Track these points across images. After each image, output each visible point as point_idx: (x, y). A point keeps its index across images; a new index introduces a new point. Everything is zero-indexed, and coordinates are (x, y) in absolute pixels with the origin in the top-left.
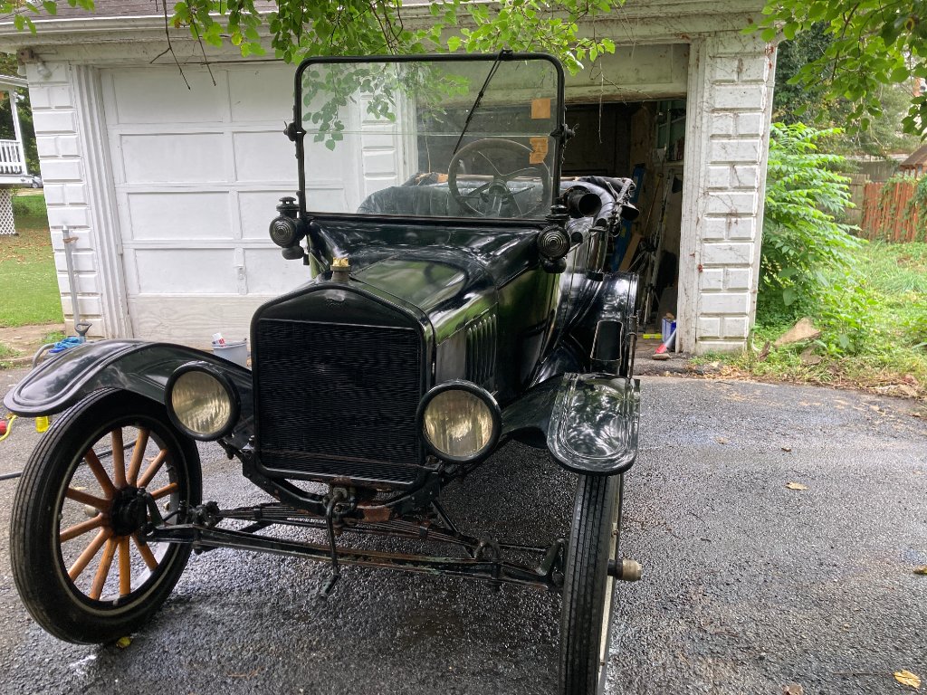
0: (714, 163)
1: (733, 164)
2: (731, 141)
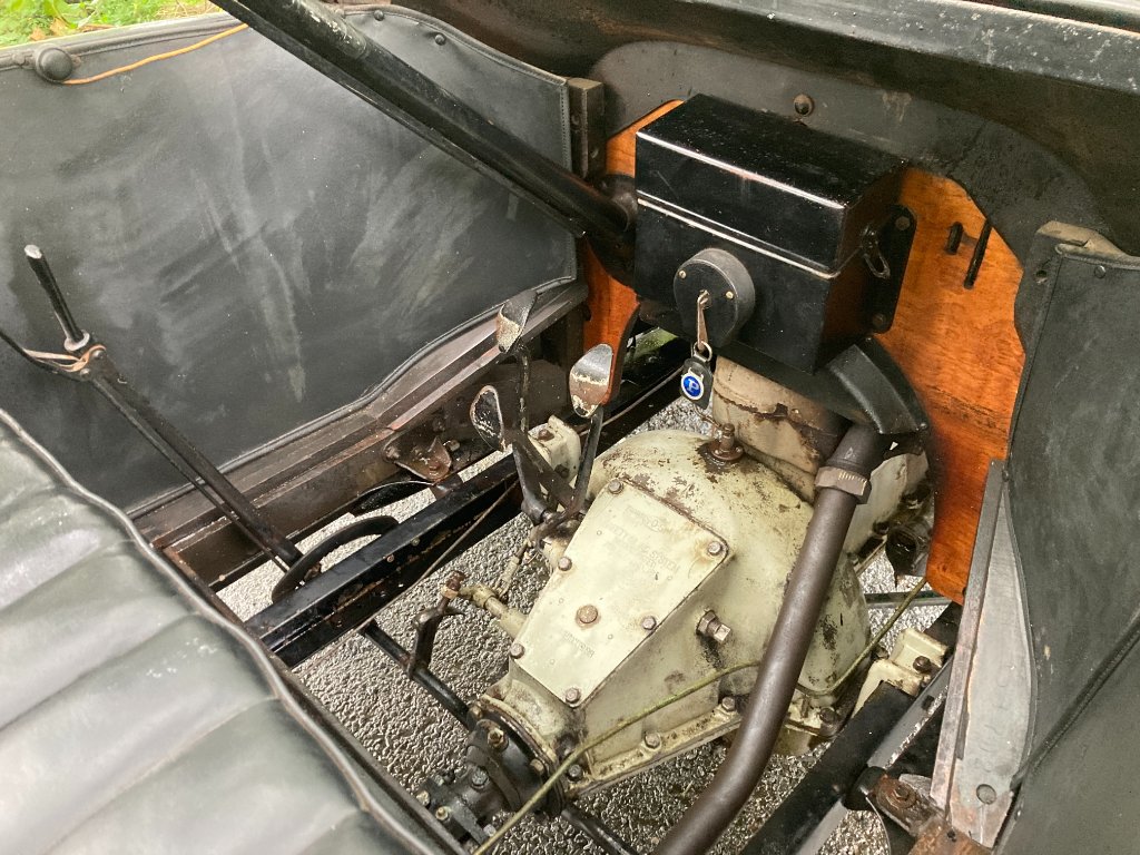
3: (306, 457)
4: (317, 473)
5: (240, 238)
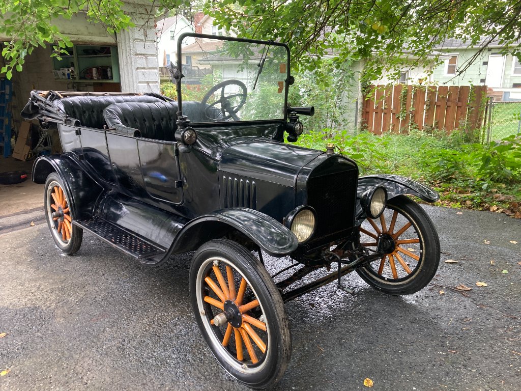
0: (140, 82)
1: (148, 83)
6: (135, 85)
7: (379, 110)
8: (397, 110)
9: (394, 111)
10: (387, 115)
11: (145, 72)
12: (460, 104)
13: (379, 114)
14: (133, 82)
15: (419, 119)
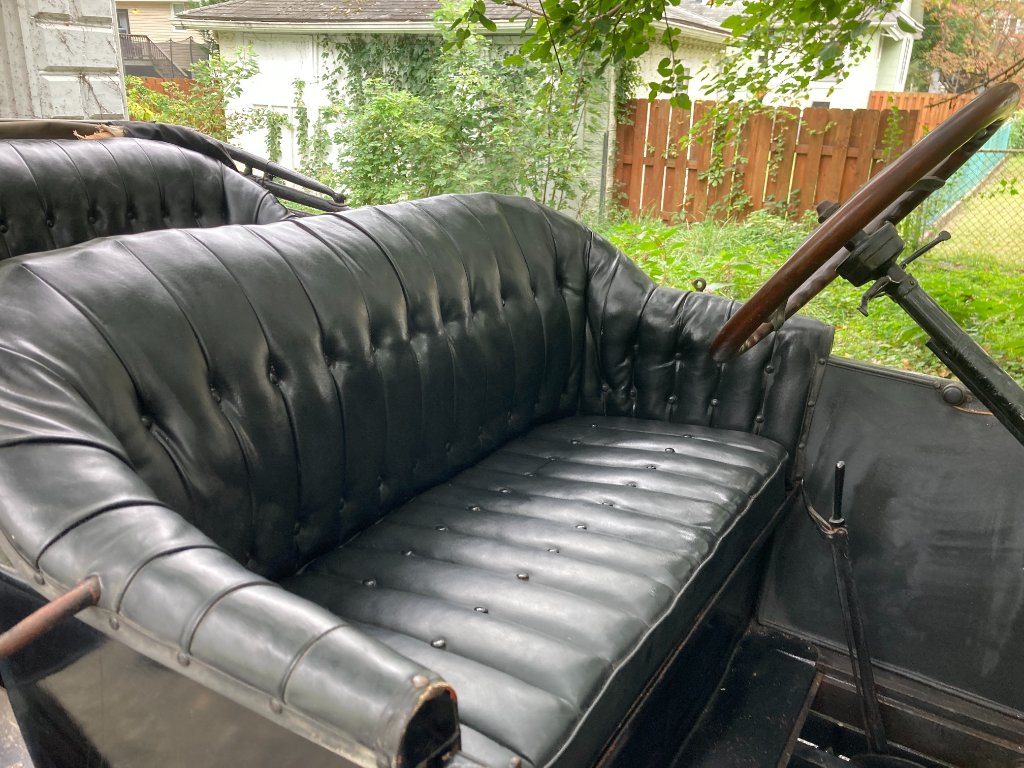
0: (52, 70)
1: (81, 73)
2: (71, 28)
3: (952, 710)
4: (950, 726)
5: (1007, 544)
6: (33, 80)
7: (657, 158)
8: (701, 163)
9: (694, 164)
10: (677, 172)
11: (68, 32)
12: (853, 152)
13: (657, 169)
14: (24, 67)
15: (754, 185)
